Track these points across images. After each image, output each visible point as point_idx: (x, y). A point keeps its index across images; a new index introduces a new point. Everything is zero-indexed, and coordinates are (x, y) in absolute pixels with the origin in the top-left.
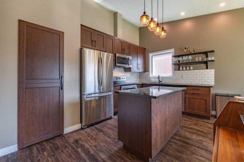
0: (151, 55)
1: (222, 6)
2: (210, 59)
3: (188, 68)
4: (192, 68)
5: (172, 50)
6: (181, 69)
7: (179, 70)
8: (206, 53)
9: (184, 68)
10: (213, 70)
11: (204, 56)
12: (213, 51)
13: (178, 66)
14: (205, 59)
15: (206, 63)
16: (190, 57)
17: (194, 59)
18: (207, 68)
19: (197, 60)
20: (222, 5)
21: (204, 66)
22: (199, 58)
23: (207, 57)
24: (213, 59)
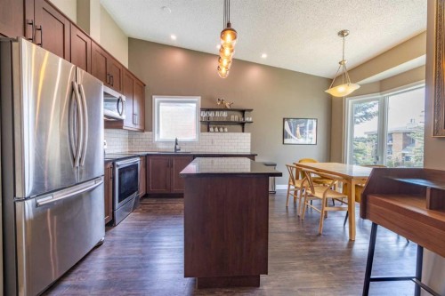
0: (156, 99)
1: (264, 58)
2: (247, 119)
3: (221, 130)
4: (226, 130)
5: (198, 99)
6: (211, 129)
7: (209, 131)
8: (243, 112)
9: (216, 129)
10: (249, 134)
11: (240, 115)
12: (251, 110)
13: (207, 125)
14: (242, 120)
15: (243, 124)
16: (225, 114)
17: (229, 116)
18: (243, 131)
19: (232, 119)
20: (264, 56)
21: (240, 127)
22: (236, 117)
23: (243, 116)
24: (251, 120)
